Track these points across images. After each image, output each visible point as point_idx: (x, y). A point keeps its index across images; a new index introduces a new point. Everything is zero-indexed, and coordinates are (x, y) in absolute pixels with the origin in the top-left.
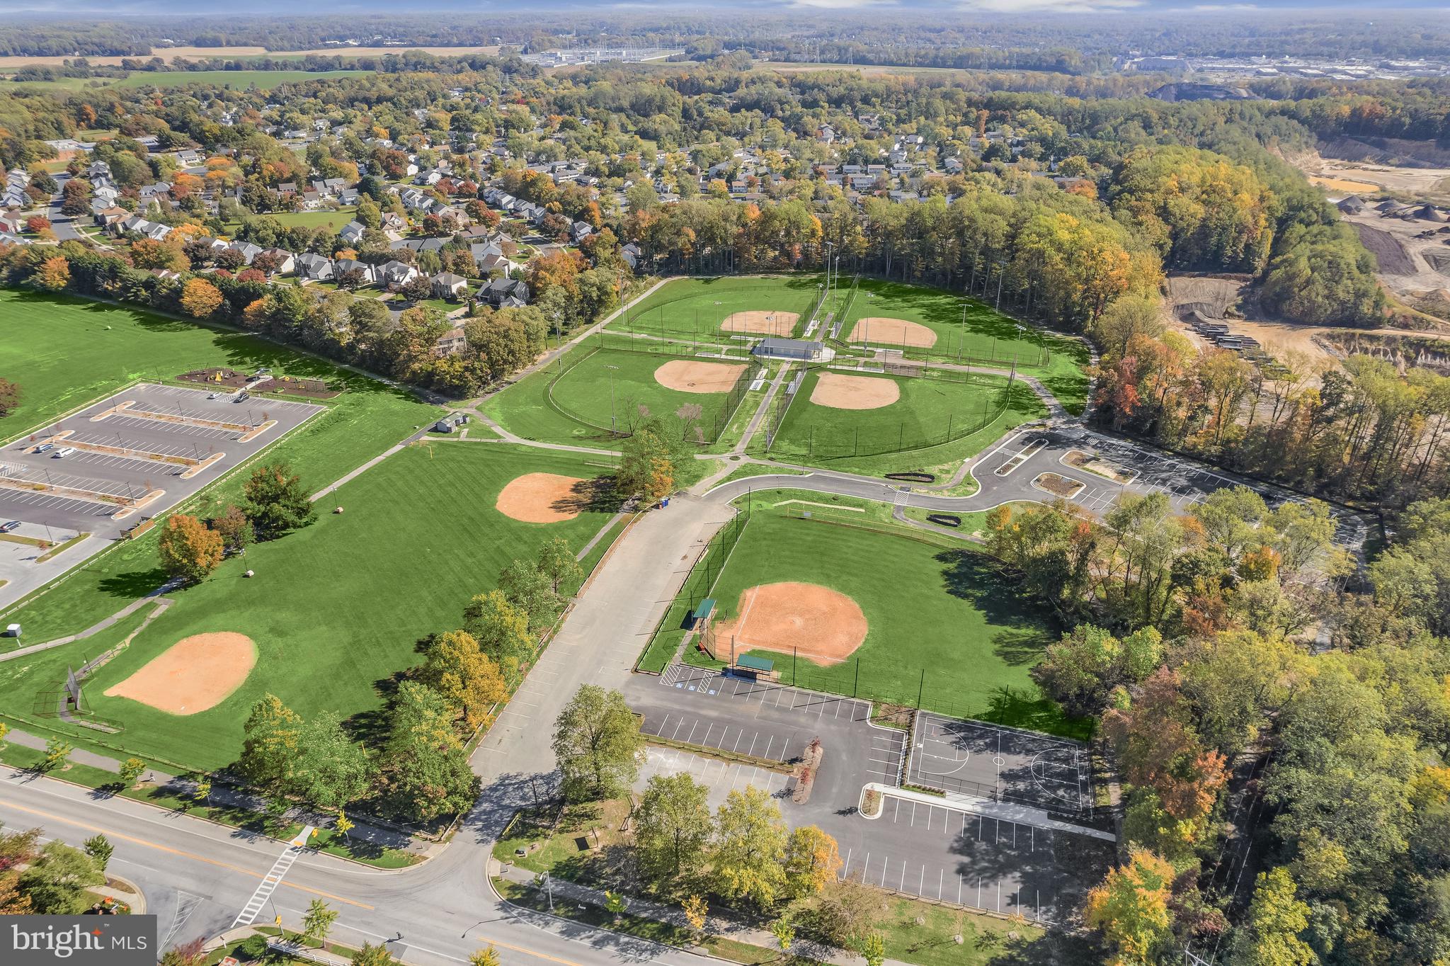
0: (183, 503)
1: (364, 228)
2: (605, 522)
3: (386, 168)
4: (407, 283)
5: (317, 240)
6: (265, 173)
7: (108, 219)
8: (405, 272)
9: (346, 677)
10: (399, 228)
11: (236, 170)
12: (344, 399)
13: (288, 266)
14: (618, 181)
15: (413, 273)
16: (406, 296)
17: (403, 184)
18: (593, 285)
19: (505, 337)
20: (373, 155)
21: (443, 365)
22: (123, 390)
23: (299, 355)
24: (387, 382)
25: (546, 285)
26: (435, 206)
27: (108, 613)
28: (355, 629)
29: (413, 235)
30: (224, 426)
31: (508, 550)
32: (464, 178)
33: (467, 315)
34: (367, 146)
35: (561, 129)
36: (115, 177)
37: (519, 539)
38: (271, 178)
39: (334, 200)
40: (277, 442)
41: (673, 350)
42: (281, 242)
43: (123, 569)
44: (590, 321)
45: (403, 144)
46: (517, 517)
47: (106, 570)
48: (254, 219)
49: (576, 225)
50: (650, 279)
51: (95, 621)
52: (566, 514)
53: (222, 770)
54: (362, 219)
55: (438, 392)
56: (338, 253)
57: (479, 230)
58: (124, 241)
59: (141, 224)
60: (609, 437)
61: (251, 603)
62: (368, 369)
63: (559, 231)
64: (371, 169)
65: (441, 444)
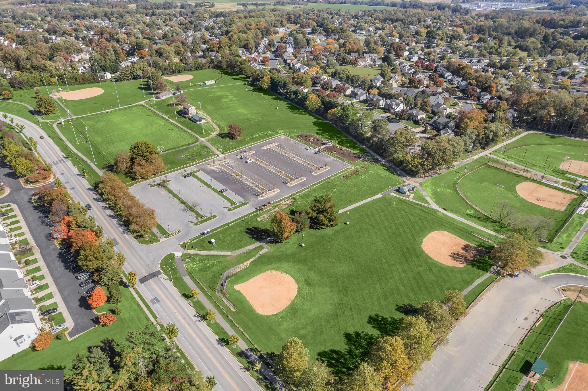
0: (284, 199)
1: (382, 79)
2: (479, 276)
3: (396, 51)
4: (399, 111)
5: (362, 82)
6: (347, 48)
7: (288, 61)
8: (398, 105)
9: (332, 324)
10: (397, 81)
11: (337, 46)
12: (361, 163)
13: (348, 92)
14: (504, 71)
15: (402, 106)
16: (396, 116)
17: (401, 60)
18: (491, 131)
19: (444, 152)
20: (391, 45)
21: (408, 158)
22: (276, 137)
23: (345, 137)
24: (380, 159)
25: (467, 126)
26: (415, 73)
27: (246, 245)
28: (342, 296)
29: (402, 85)
30: (309, 164)
31: (423, 275)
32: (429, 61)
33: (422, 132)
34: (388, 40)
35: (477, 42)
36: (294, 44)
37: (431, 270)
38: (349, 50)
39: (372, 63)
40: (328, 178)
41: (528, 175)
42: (348, 80)
43: (255, 225)
44: (483, 148)
45: (404, 41)
46: (432, 256)
47: (250, 223)
48: (339, 68)
49: (482, 93)
50: (519, 130)
51: (240, 247)
52: (458, 263)
53: (268, 354)
54: (382, 75)
55: (403, 170)
56: (371, 90)
57: (433, 89)
58: (291, 70)
59: (299, 65)
60: (486, 220)
61: (300, 261)
62: (373, 150)
63: (473, 95)
64: (389, 51)
65: (399, 199)
